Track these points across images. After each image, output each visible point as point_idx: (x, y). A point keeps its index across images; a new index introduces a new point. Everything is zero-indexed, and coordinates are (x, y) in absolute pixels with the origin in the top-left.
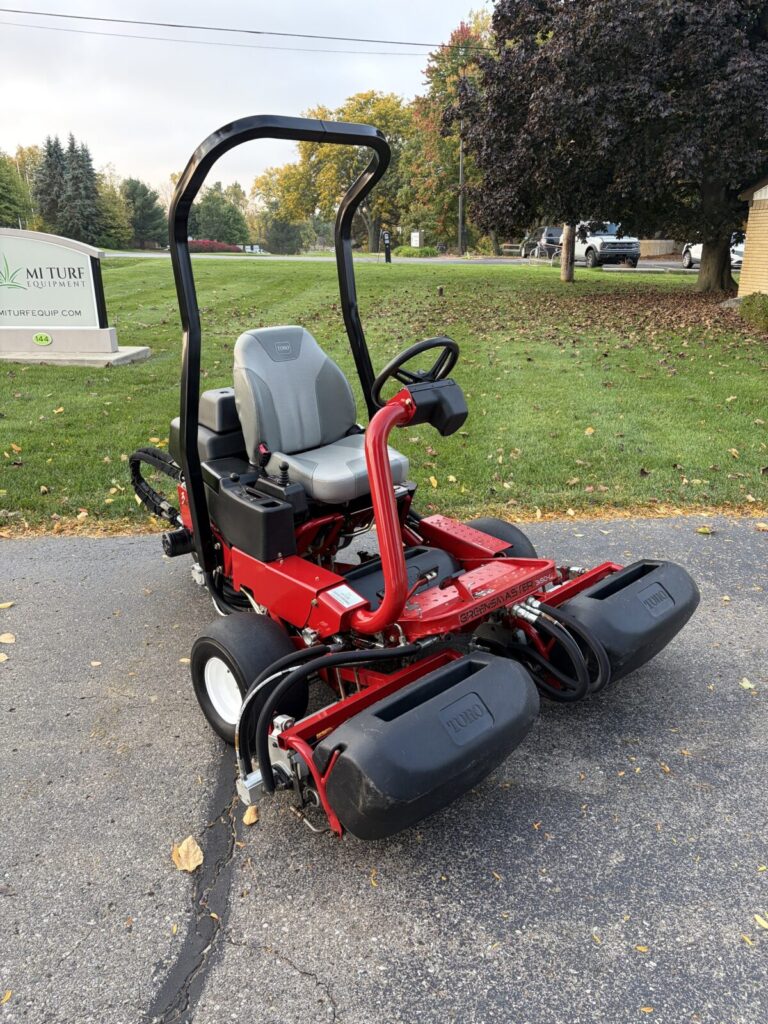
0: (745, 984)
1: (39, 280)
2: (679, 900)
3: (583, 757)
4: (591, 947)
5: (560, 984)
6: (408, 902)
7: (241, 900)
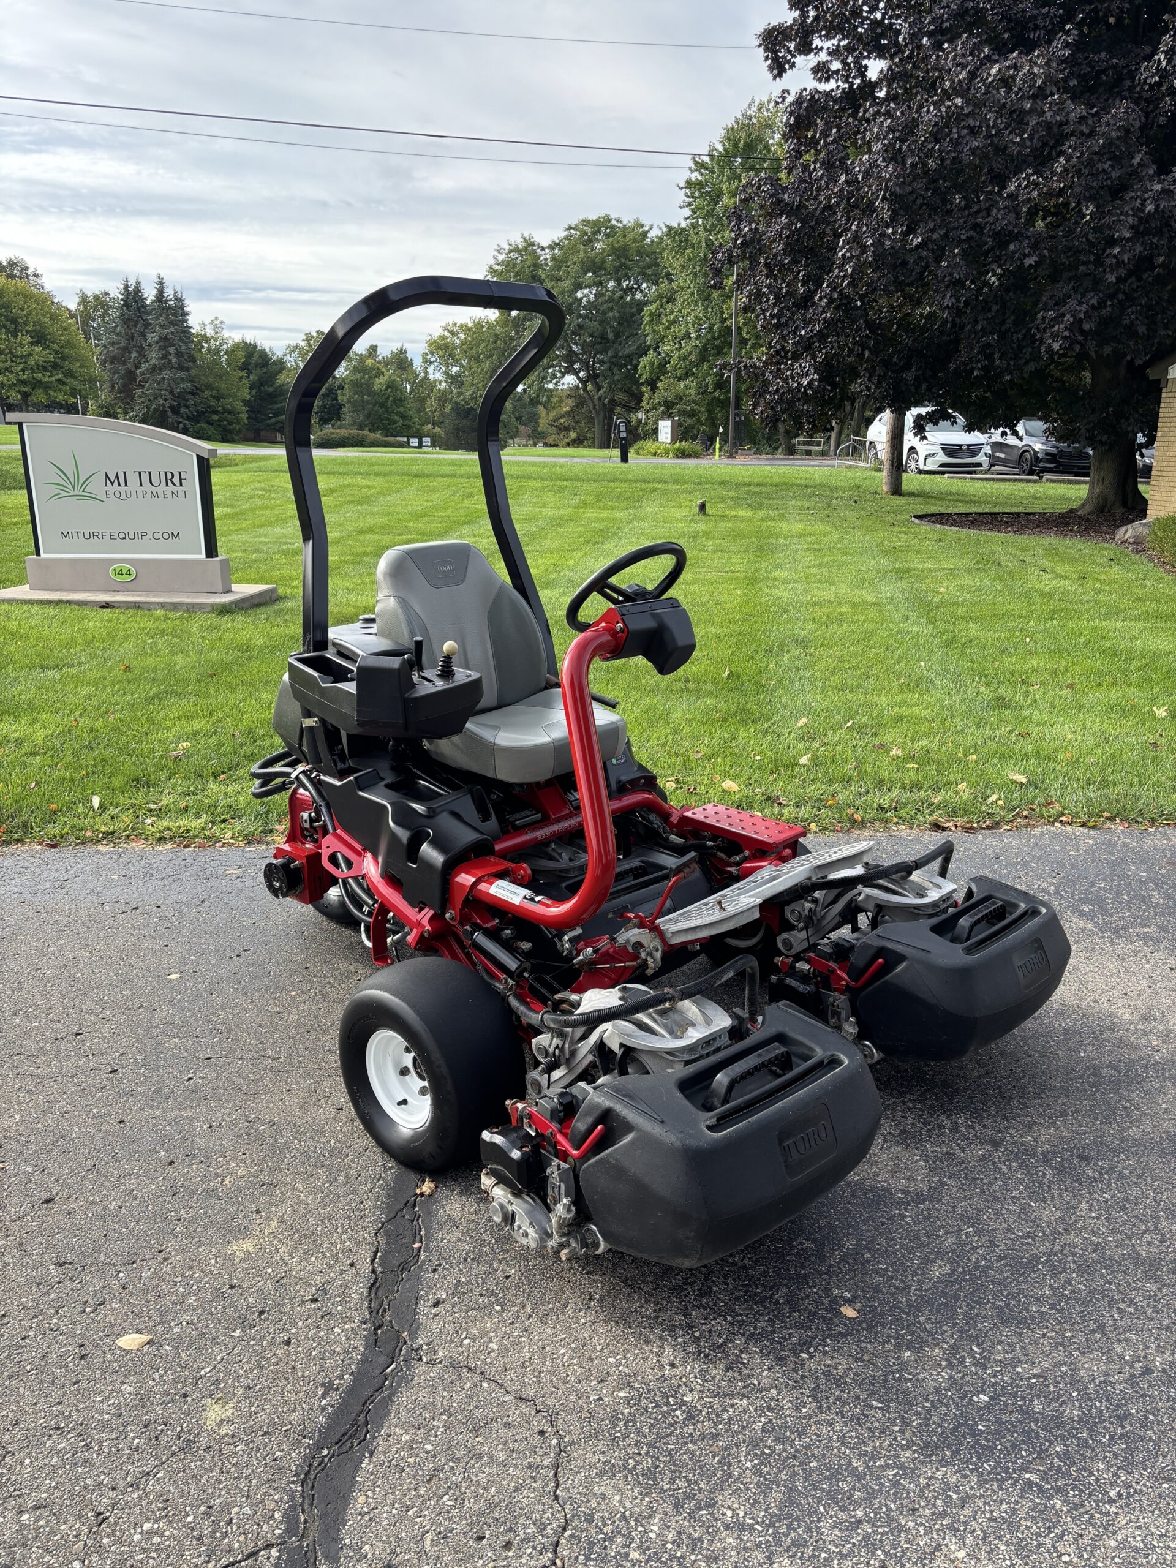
0: (1107, 1424)
1: (123, 488)
2: (1021, 1322)
3: (897, 1143)
4: (901, 1376)
5: (859, 1419)
6: (657, 1318)
7: (434, 1311)
